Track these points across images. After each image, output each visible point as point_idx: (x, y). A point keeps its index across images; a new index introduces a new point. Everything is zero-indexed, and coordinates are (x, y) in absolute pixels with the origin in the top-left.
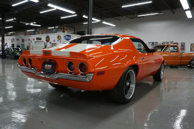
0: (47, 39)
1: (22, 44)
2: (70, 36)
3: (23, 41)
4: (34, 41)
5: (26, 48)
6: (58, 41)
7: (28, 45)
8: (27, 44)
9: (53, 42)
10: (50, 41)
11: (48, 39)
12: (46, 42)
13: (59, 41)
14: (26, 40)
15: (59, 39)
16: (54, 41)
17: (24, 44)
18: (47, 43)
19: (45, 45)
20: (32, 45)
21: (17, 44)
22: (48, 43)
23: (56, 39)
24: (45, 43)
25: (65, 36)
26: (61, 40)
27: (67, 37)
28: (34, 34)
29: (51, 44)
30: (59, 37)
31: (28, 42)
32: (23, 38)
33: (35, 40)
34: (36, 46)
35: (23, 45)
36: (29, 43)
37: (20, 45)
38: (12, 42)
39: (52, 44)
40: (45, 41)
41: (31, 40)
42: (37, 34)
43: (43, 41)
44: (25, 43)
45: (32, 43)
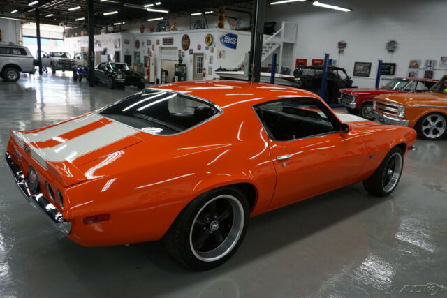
0: (184, 43)
1: (135, 53)
2: (236, 37)
3: (137, 44)
4: (158, 46)
5: (142, 60)
6: (207, 48)
7: (147, 54)
8: (144, 52)
9: (196, 51)
10: (190, 48)
11: (186, 43)
12: (182, 50)
13: (210, 48)
14: (143, 43)
15: (210, 45)
16: (199, 48)
17: (139, 52)
18: (183, 53)
19: (179, 56)
20: (155, 56)
21: (125, 51)
22: (187, 52)
23: (204, 45)
24: (180, 51)
25: (224, 37)
26: (212, 46)
27: (228, 40)
28: (159, 30)
29: (192, 56)
30: (209, 40)
31: (146, 47)
32: (138, 38)
33: (161, 44)
34: (163, 58)
35: (137, 55)
36: (149, 50)
37: (131, 53)
38: (116, 47)
39: (196, 54)
40: (180, 48)
41: (152, 43)
42: (164, 30)
43: (176, 48)
44: (141, 49)
45: (153, 50)
